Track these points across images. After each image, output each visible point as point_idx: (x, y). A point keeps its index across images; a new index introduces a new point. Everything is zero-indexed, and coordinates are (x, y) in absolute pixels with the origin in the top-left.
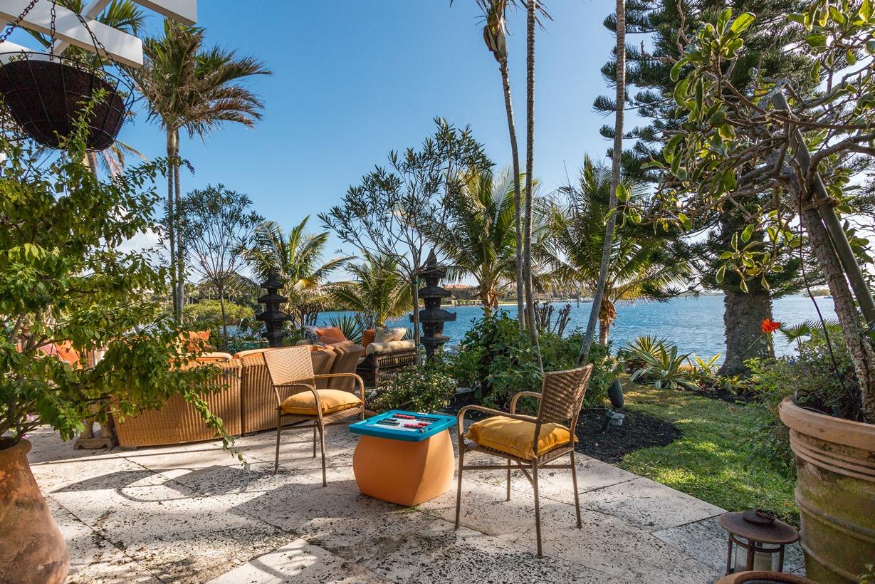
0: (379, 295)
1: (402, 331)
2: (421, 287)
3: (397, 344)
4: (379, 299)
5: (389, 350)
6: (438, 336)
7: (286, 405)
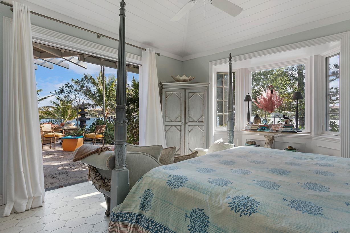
0: (64, 112)
1: (74, 124)
2: (79, 111)
3: (71, 127)
4: (64, 114)
5: (69, 128)
6: (84, 124)
7: (46, 136)
